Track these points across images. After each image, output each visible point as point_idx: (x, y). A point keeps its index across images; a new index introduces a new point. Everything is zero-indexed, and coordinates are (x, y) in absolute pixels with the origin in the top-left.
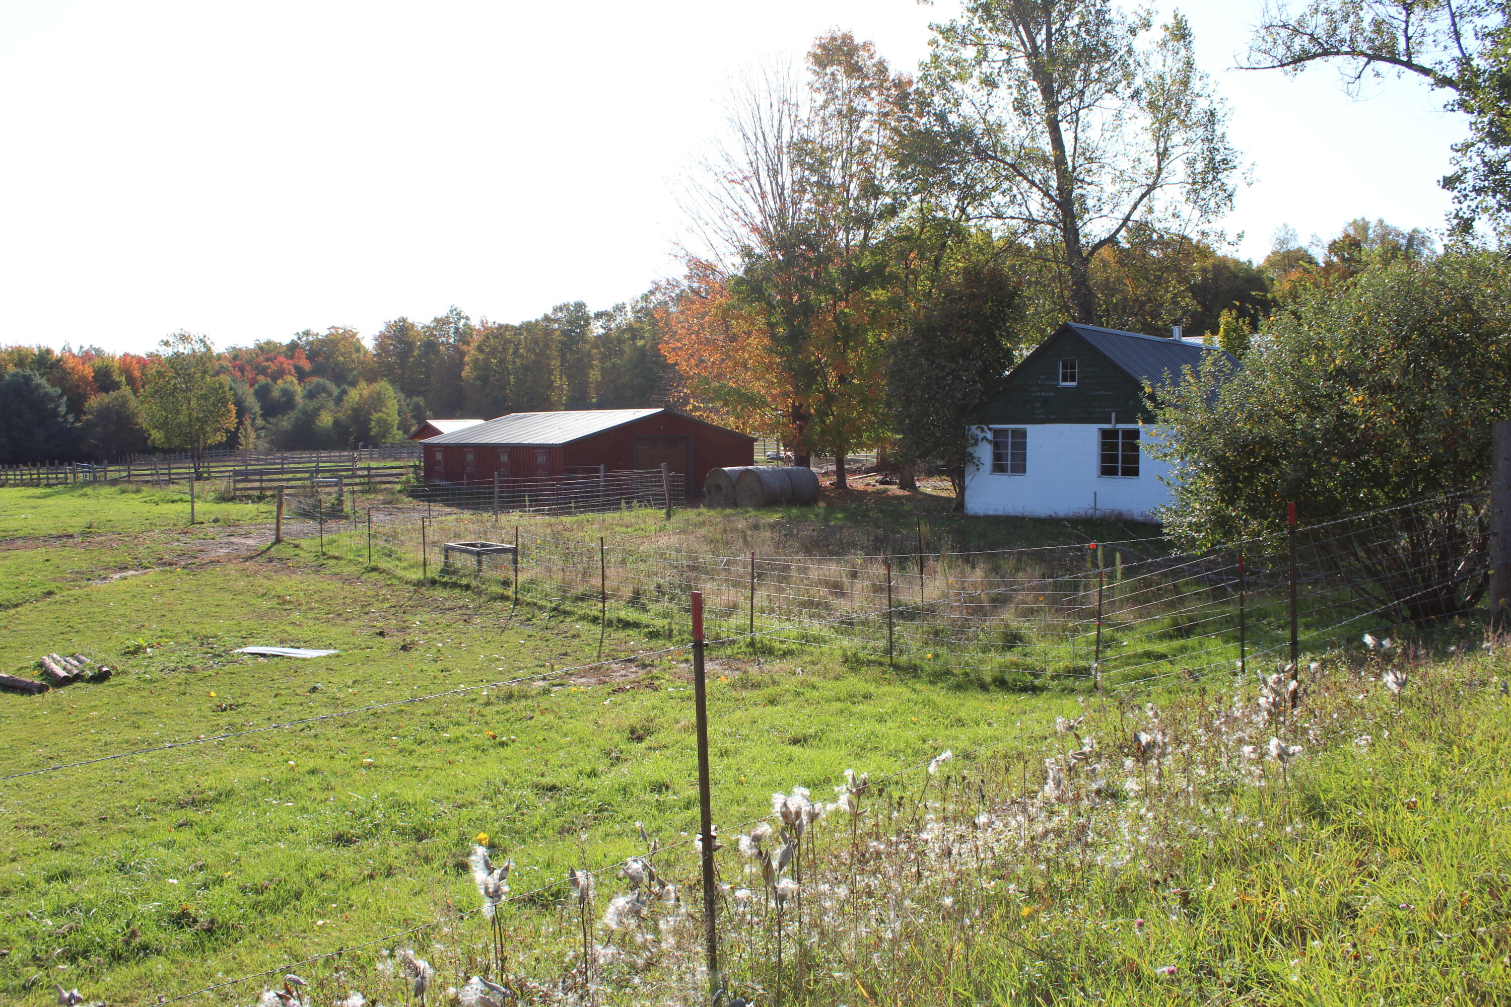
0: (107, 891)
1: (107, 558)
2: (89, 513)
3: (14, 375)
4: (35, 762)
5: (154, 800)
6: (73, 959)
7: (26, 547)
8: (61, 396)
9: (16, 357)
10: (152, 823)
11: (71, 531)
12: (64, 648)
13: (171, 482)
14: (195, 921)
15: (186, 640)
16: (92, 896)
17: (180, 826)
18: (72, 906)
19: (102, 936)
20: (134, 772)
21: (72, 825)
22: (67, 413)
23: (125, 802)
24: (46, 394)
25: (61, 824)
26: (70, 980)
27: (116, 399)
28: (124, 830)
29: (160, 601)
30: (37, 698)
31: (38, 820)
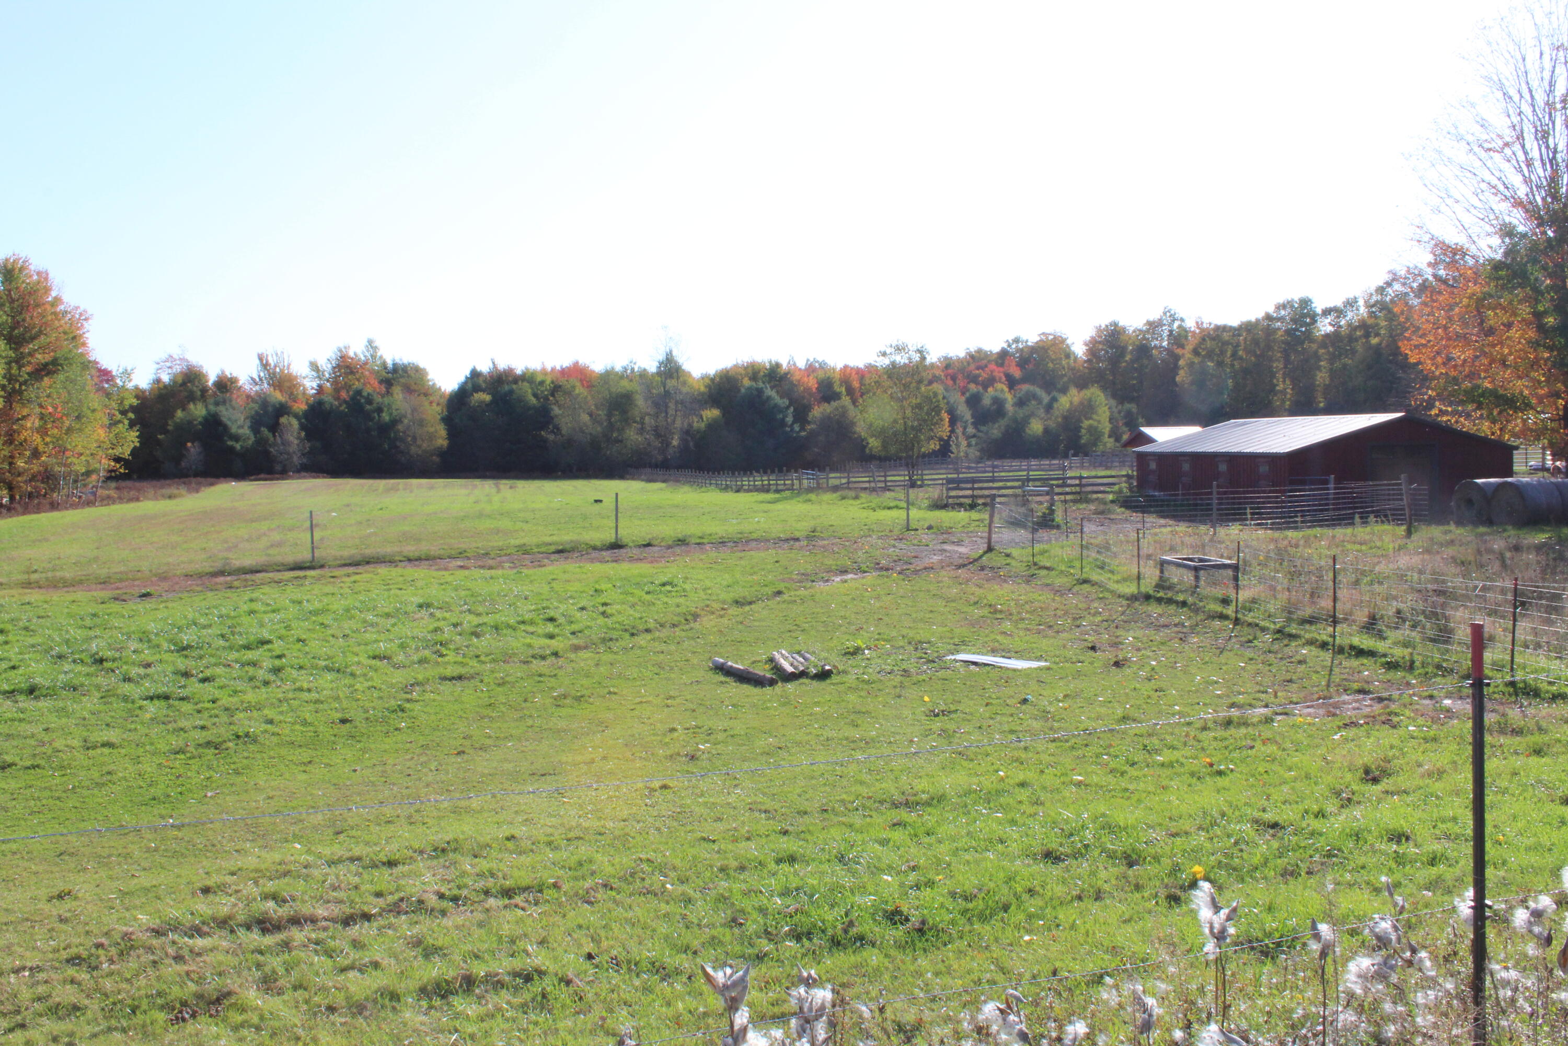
0: (828, 880)
1: (829, 562)
2: (813, 518)
3: (749, 388)
4: (766, 750)
5: (870, 798)
6: (798, 938)
7: (758, 549)
8: (788, 407)
9: (750, 371)
10: (868, 820)
11: (797, 534)
12: (792, 645)
13: (887, 489)
14: (907, 920)
15: (901, 644)
16: (815, 882)
17: (894, 825)
18: (797, 889)
19: (823, 922)
20: (852, 769)
21: (798, 813)
22: (794, 422)
23: (844, 796)
24: (776, 405)
25: (787, 811)
26: (795, 957)
27: (837, 409)
28: (844, 824)
29: (878, 605)
30: (768, 690)
31: (769, 804)
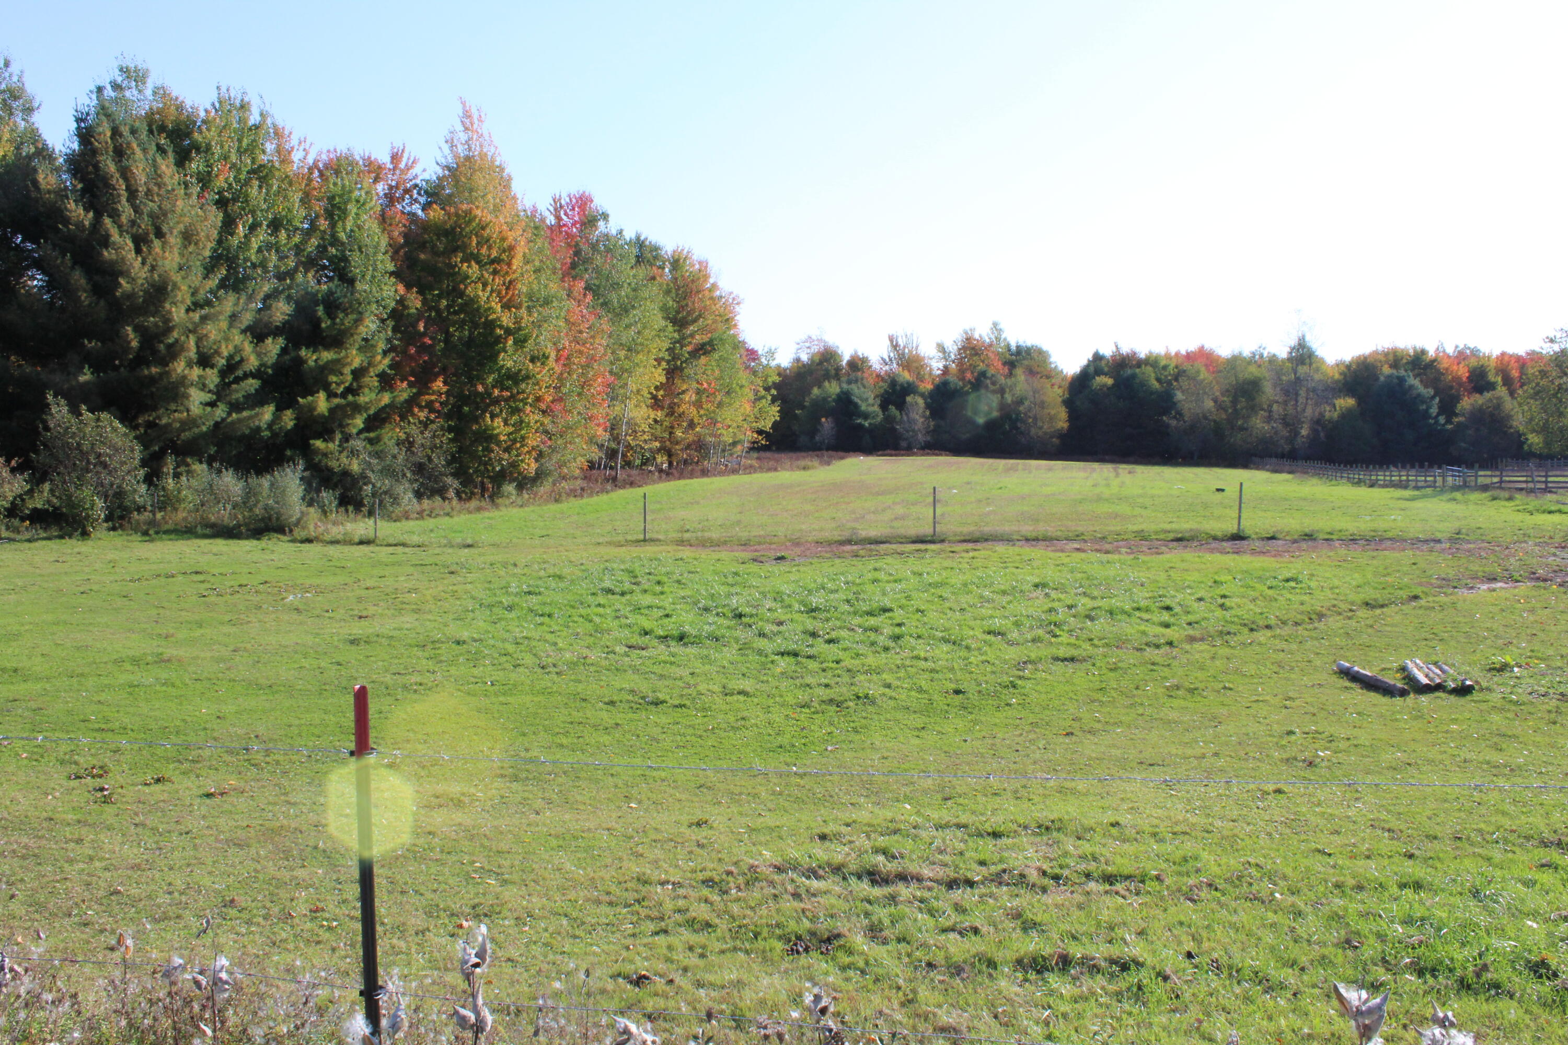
0: (1458, 914)
1: (1475, 567)
2: (1458, 519)
3: (1390, 377)
4: (1394, 764)
5: (1514, 831)
6: (1421, 973)
7: (1393, 549)
8: (1433, 398)
9: (1391, 358)
10: (1510, 855)
11: (1439, 536)
12: (1428, 655)
13: (1547, 490)
14: (1555, 975)
15: (1559, 664)
16: (1444, 915)
17: (1543, 866)
18: (1423, 919)
19: (1452, 959)
20: (1493, 798)
21: (1427, 837)
22: (1438, 414)
23: (1482, 826)
24: (1419, 395)
25: (1415, 833)
26: (1416, 993)
27: (1490, 400)
28: (1480, 855)
29: (1532, 618)
30: (1398, 700)
31: (1394, 824)
